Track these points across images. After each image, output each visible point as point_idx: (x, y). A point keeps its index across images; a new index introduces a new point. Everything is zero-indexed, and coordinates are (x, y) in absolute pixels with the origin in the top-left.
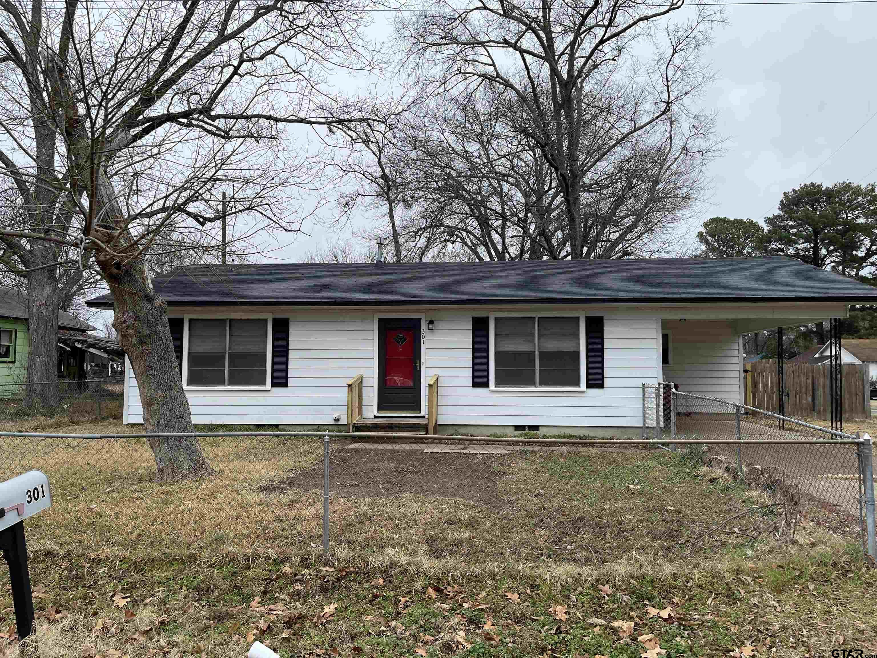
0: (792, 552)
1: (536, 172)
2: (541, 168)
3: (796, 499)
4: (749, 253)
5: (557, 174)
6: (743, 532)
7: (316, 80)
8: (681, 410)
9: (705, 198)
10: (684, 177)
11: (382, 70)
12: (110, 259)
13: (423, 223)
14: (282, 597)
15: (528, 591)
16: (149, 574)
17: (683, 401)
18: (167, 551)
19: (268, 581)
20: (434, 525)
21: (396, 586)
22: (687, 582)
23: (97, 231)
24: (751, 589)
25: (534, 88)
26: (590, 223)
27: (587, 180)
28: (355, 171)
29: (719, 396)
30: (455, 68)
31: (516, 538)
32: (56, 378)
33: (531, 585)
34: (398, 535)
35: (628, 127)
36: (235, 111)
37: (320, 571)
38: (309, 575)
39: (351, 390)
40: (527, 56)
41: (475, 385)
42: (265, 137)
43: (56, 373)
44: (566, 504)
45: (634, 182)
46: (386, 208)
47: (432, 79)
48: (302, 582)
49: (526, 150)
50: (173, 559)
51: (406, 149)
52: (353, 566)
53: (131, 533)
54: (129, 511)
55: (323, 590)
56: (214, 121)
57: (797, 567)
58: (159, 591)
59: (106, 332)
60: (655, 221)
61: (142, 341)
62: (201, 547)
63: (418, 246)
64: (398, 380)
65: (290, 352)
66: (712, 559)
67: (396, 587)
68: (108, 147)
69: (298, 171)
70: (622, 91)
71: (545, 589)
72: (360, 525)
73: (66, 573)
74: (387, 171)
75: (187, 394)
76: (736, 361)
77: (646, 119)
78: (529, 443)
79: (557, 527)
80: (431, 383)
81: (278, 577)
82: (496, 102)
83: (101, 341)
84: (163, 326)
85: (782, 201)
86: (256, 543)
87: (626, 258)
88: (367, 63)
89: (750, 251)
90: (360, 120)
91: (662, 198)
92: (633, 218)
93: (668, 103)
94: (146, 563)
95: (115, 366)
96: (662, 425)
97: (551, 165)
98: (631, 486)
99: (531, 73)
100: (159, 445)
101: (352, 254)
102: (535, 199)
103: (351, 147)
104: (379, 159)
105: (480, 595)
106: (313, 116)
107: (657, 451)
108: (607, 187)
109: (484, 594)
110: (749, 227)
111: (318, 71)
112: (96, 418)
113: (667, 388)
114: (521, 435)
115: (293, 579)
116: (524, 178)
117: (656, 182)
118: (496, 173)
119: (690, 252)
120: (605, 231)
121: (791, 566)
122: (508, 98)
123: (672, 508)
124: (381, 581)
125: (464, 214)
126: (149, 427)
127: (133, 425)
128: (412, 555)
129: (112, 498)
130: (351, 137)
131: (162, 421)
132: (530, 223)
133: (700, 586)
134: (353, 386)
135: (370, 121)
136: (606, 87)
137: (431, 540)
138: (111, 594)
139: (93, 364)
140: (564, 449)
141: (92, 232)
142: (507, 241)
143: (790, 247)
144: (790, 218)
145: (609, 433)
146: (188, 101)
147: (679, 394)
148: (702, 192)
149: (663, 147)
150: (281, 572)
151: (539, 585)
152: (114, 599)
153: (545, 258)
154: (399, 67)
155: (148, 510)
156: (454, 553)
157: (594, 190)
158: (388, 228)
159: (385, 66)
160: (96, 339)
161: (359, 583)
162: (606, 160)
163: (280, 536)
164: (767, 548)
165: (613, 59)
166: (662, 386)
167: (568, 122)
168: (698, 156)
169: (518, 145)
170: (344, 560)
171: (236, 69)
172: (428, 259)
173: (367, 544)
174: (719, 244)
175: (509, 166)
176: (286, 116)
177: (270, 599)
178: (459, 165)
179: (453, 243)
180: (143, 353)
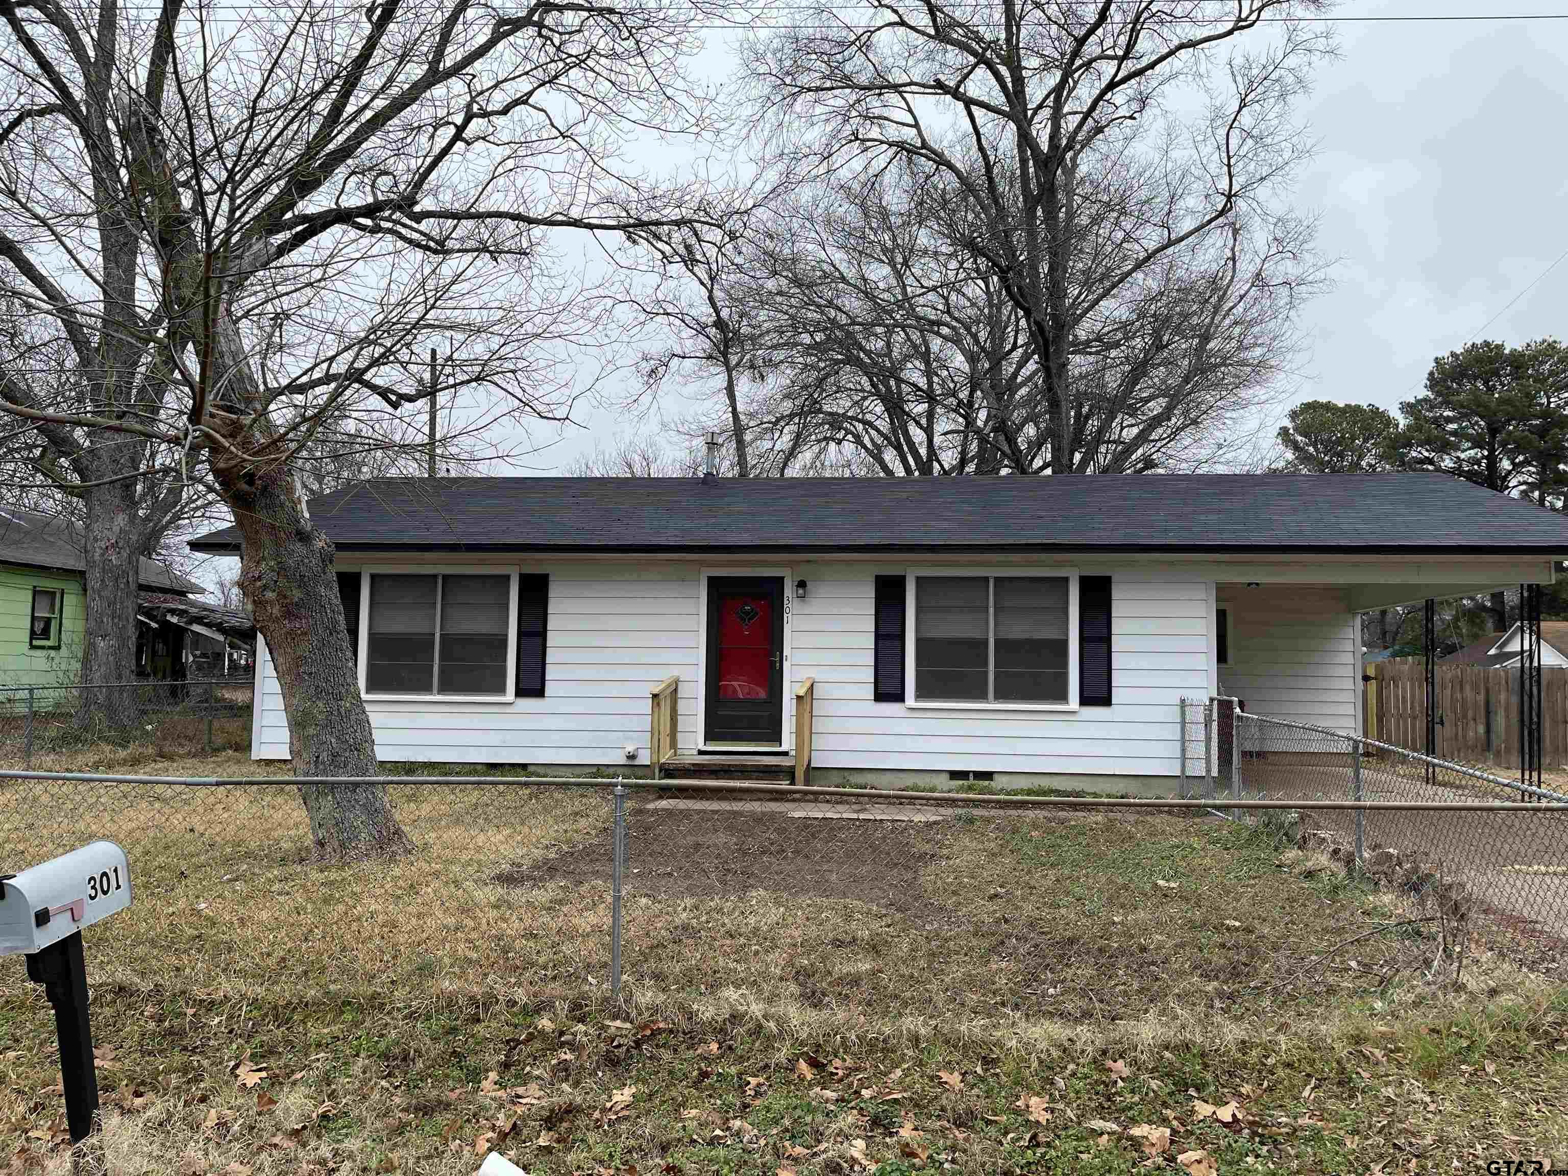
0: (1456, 1004)
1: (990, 316)
2: (999, 310)
3: (1463, 910)
4: (1371, 466)
5: (1028, 321)
6: (1366, 969)
7: (601, 150)
8: (1248, 747)
9: (1294, 366)
10: (1256, 329)
11: (718, 132)
12: (236, 466)
13: (787, 407)
14: (537, 1073)
15: (979, 1070)
16: (301, 1029)
17: (1254, 730)
18: (332, 987)
19: (513, 1044)
20: (808, 946)
21: (741, 1057)
22: (1266, 1057)
23: (212, 416)
24: (1381, 1070)
25: (989, 168)
26: (1085, 410)
27: (1082, 332)
28: (668, 314)
29: (1323, 723)
30: (847, 130)
31: (956, 972)
32: (133, 677)
33: (984, 1058)
34: (744, 966)
35: (1157, 238)
36: (456, 205)
37: (604, 1028)
38: (586, 1034)
39: (658, 704)
40: (977, 111)
41: (880, 696)
42: (509, 252)
43: (133, 668)
44: (1045, 913)
45: (1166, 338)
46: (721, 381)
47: (806, 151)
48: (572, 1046)
49: (972, 279)
50: (343, 1003)
51: (758, 274)
52: (665, 1020)
53: (269, 955)
54: (264, 915)
55: (611, 1061)
56: (419, 222)
57: (1464, 1033)
58: (318, 1060)
59: (221, 596)
60: (1204, 407)
61: (290, 612)
62: (393, 982)
63: (777, 448)
64: (739, 687)
65: (549, 634)
66: (1310, 1016)
67: (741, 1059)
68: (234, 267)
69: (566, 313)
70: (1147, 174)
71: (1010, 1066)
72: (675, 946)
73: (152, 1025)
74: (725, 313)
75: (368, 708)
76: (1348, 658)
77: (1188, 225)
78: (976, 803)
79: (1029, 954)
80: (802, 692)
81: (530, 1038)
82: (919, 191)
83: (213, 611)
84: (328, 586)
85: (1431, 374)
86: (491, 977)
87: (1149, 472)
88: (693, 121)
89: (1373, 462)
90: (678, 223)
91: (1216, 366)
92: (1163, 401)
93: (1229, 197)
94: (295, 1008)
95: (235, 656)
96: (1215, 773)
97: (1017, 304)
98: (1161, 883)
99: (984, 142)
100: (317, 799)
101: (658, 462)
102: (987, 365)
103: (662, 270)
104: (711, 292)
105: (892, 1076)
106: (594, 215)
107: (1207, 820)
108: (1117, 345)
109: (899, 1072)
110: (1373, 419)
111: (605, 135)
112: (203, 749)
113: (1225, 707)
114: (960, 789)
115: (556, 1041)
116: (968, 329)
117: (1206, 338)
118: (919, 318)
119: (1266, 463)
120: (1114, 424)
121: (1454, 1029)
122: (941, 186)
123: (1237, 924)
124: (714, 1047)
125: (861, 391)
126: (301, 766)
127: (269, 762)
128: (770, 1001)
129: (235, 891)
130: (663, 253)
131: (324, 756)
132: (979, 409)
133: (1289, 1065)
134: (662, 697)
135: (695, 224)
136: (1117, 167)
137: (802, 975)
138: (232, 1063)
139: (198, 653)
140: (1041, 814)
141: (205, 418)
142: (937, 440)
143: (1445, 457)
144: (1447, 403)
145: (1120, 787)
146: (373, 186)
147: (1247, 718)
148: (1289, 356)
149: (1220, 274)
150: (536, 1028)
151: (998, 1058)
152: (238, 1072)
153: (1004, 472)
154: (747, 129)
155: (299, 913)
156: (845, 998)
157: (1094, 350)
158: (725, 416)
159: (723, 125)
160: (205, 608)
161: (675, 1050)
162: (1114, 296)
163: (533, 965)
164: (1410, 997)
165: (1132, 117)
166: (1216, 702)
167: (1049, 229)
168: (1285, 291)
169: (958, 269)
170: (648, 1009)
171: (460, 129)
172: (794, 471)
173: (689, 980)
174: (1316, 450)
175: (941, 307)
176: (546, 215)
177: (516, 1077)
178: (853, 303)
179: (839, 442)
180: (291, 633)
